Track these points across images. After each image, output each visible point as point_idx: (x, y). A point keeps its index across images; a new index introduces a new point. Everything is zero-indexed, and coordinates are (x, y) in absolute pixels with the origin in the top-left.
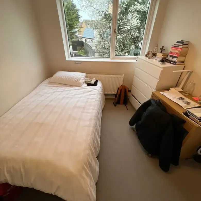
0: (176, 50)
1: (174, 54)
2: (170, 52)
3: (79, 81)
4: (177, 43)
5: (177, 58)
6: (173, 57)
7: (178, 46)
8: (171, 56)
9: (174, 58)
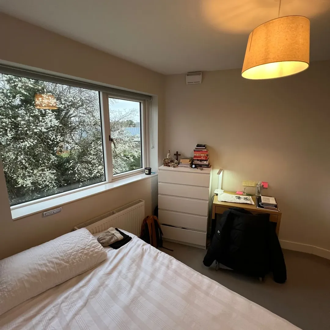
0: (202, 153)
1: (201, 158)
2: (195, 156)
3: (97, 250)
4: (197, 147)
5: (207, 161)
6: (201, 161)
7: (202, 150)
8: (198, 160)
9: (203, 161)
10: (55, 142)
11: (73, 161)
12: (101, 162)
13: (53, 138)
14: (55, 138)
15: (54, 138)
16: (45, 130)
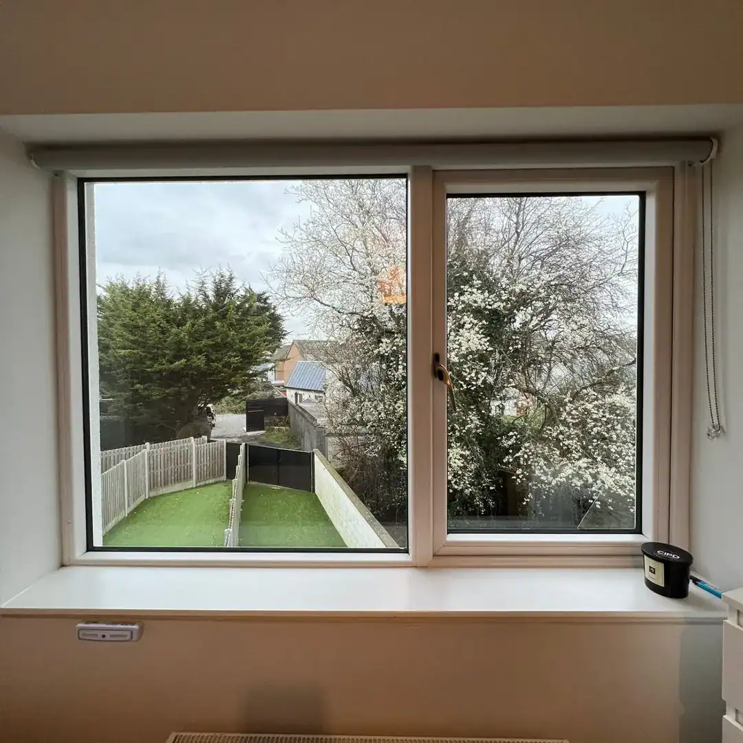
10: (473, 385)
11: (516, 433)
12: (590, 447)
13: (469, 376)
14: (475, 378)
15: (471, 378)
16: (456, 360)
